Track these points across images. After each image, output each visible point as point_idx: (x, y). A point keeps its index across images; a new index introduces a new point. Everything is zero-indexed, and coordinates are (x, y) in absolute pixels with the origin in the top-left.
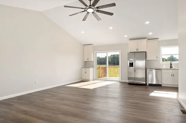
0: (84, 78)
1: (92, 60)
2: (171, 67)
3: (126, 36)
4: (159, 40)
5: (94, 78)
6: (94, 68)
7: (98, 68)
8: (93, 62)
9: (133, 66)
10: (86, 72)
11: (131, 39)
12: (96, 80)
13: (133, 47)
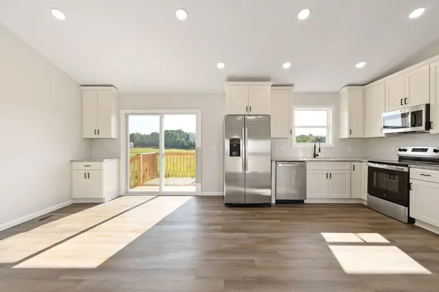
0: (81, 195)
1: (114, 135)
2: (315, 156)
3: (221, 66)
4: (296, 89)
5: (119, 190)
6: (118, 157)
7: (132, 160)
8: (117, 140)
9: (239, 155)
10: (87, 176)
11: (232, 79)
12: (127, 194)
13: (237, 100)
